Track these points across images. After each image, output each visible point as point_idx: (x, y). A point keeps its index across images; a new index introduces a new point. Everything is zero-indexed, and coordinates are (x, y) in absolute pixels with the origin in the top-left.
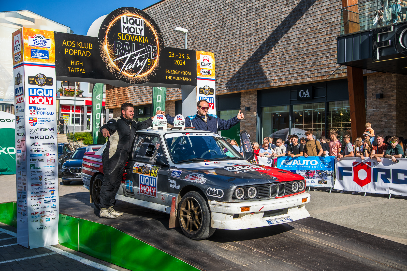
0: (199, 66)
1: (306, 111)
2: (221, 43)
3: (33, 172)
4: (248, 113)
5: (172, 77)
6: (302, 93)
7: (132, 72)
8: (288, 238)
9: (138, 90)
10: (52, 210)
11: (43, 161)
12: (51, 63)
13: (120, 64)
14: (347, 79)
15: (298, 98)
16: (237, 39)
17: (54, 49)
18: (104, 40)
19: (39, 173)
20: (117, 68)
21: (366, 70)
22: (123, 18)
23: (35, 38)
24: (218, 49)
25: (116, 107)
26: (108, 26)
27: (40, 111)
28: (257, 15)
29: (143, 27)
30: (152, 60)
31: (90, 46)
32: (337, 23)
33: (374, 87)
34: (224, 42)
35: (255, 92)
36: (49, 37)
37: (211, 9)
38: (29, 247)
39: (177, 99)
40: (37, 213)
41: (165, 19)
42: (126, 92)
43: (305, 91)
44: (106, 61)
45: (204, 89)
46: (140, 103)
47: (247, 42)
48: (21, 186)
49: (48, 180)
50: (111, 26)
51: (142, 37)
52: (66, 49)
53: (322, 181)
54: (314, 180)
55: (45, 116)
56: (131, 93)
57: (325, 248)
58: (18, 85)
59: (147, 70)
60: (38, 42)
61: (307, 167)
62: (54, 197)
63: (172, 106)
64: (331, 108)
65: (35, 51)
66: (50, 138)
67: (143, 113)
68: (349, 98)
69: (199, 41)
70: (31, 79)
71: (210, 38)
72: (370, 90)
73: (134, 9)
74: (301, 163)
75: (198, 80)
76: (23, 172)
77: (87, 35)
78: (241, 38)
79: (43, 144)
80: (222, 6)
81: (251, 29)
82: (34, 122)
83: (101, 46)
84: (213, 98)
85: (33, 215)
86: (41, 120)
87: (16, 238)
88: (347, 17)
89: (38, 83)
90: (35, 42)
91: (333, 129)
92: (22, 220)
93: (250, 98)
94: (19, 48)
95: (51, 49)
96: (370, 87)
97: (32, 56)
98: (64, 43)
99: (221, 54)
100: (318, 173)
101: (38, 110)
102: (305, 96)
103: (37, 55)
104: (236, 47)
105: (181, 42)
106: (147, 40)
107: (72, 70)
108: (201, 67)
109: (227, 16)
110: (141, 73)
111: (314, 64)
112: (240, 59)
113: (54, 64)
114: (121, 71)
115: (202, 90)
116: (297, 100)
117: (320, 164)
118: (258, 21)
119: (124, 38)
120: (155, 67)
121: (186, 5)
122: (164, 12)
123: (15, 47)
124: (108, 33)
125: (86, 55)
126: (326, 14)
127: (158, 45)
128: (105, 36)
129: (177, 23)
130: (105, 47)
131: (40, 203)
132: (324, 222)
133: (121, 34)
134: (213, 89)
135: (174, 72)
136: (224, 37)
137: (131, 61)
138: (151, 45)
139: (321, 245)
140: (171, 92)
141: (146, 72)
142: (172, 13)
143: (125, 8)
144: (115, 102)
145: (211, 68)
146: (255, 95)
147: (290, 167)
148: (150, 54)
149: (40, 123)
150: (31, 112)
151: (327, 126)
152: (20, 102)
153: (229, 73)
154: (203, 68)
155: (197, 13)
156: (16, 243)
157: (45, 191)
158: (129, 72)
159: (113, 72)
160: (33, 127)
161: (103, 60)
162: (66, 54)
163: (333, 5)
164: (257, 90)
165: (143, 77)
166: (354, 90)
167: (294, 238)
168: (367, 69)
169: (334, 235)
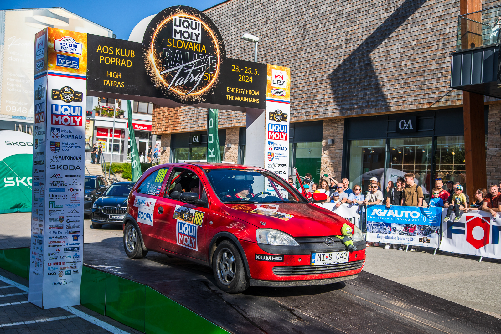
0: (271, 84)
1: (407, 148)
2: (301, 56)
3: (53, 211)
4: (331, 147)
5: (235, 98)
6: (403, 124)
7: (184, 88)
8: (376, 313)
9: (193, 112)
10: (74, 261)
11: (66, 197)
12: (82, 73)
13: (168, 78)
14: (462, 108)
15: (398, 130)
16: (322, 52)
17: (86, 55)
18: (150, 46)
19: (59, 213)
20: (165, 83)
21: (488, 97)
22: (175, 19)
23: (63, 41)
24: (297, 64)
25: (165, 132)
26: (156, 29)
27: (64, 134)
28: (348, 22)
29: (200, 32)
30: (210, 74)
31: (132, 54)
32: (453, 35)
33: (498, 119)
34: (305, 55)
35: (342, 120)
36: (80, 40)
37: (290, 13)
38: (43, 307)
39: (242, 125)
40: (54, 264)
41: (231, 23)
42: (179, 114)
43: (407, 122)
44: (151, 73)
45: (275, 113)
46: (195, 128)
47: (335, 56)
48: (37, 229)
49: (70, 223)
50: (160, 30)
51: (198, 44)
52: (100, 56)
53: (423, 239)
54: (414, 237)
55: (70, 140)
56: (185, 116)
57: (424, 329)
58: (39, 100)
59: (203, 87)
60: (66, 47)
61: (406, 220)
62: (77, 244)
63: (235, 134)
64: (439, 145)
65: (61, 57)
66: (75, 168)
67: (198, 142)
68: (464, 133)
69: (274, 53)
70: (55, 93)
71: (287, 50)
72: (493, 124)
73: (189, 9)
74: (399, 214)
75: (267, 102)
76: (40, 210)
77: (129, 40)
78: (326, 51)
79: (66, 176)
80: (304, 10)
81: (340, 39)
82: (56, 147)
83: (145, 54)
84: (286, 126)
85: (50, 266)
86: (65, 145)
87: (28, 294)
88: (466, 28)
89: (64, 98)
90: (63, 46)
91: (441, 172)
92: (36, 271)
93: (335, 127)
94: (42, 53)
95: (82, 55)
96: (493, 119)
97: (58, 64)
98: (99, 48)
99: (301, 71)
100: (420, 229)
101: (62, 133)
102: (407, 128)
103: (64, 63)
104: (320, 62)
105: (250, 53)
106: (204, 48)
107: (107, 84)
108: (273, 85)
109: (310, 22)
110: (196, 90)
111: (420, 88)
112: (324, 77)
113: (85, 75)
114: (169, 87)
115: (272, 115)
116: (396, 133)
117: (423, 217)
118: (350, 29)
119: (175, 45)
120: (214, 83)
121: (258, 6)
122: (230, 14)
123: (38, 52)
124: (156, 37)
125: (126, 65)
126: (438, 22)
127: (218, 55)
128: (151, 41)
129: (247, 29)
130: (151, 56)
131: (60, 251)
132: (425, 294)
133: (172, 40)
134: (287, 115)
135: (238, 90)
136: (305, 48)
137: (183, 74)
138: (210, 55)
139: (419, 324)
140: (234, 115)
141: (202, 89)
142: (241, 16)
143: (178, 6)
144: (164, 127)
145: (286, 87)
146: (342, 124)
147: (383, 218)
148: (207, 66)
149: (65, 149)
150: (54, 135)
151: (433, 168)
152: (41, 122)
153: (310, 94)
154: (275, 87)
155: (272, 17)
156: (27, 300)
157: (66, 237)
158: (180, 89)
159: (160, 88)
160: (55, 154)
161: (148, 72)
162: (100, 62)
163: (448, 11)
164: (345, 119)
165: (198, 95)
166: (471, 123)
167: (383, 313)
168: (490, 96)
169: (437, 312)
